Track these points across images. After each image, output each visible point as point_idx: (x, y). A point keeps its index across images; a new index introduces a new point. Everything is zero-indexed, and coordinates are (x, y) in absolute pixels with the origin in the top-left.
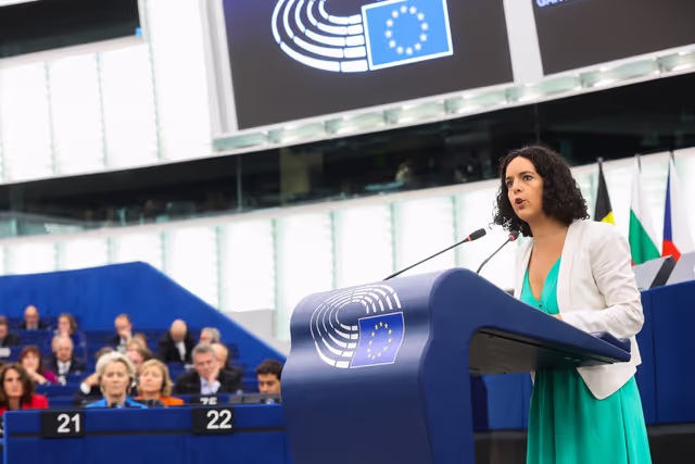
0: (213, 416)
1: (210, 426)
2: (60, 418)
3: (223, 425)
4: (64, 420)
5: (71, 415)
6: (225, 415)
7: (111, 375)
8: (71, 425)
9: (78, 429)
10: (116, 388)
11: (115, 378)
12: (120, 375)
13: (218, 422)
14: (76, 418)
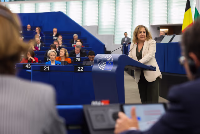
0: (79, 68)
1: (78, 70)
2: (44, 67)
3: (81, 70)
4: (45, 68)
5: (47, 67)
6: (82, 68)
7: (52, 55)
8: (47, 69)
9: (48, 70)
10: (53, 58)
11: (53, 56)
12: (54, 55)
13: (80, 70)
14: (48, 67)
